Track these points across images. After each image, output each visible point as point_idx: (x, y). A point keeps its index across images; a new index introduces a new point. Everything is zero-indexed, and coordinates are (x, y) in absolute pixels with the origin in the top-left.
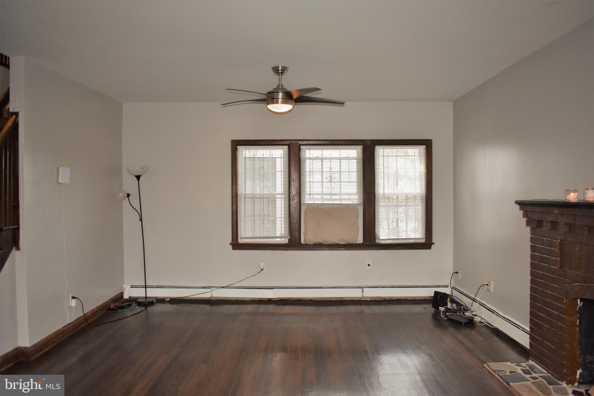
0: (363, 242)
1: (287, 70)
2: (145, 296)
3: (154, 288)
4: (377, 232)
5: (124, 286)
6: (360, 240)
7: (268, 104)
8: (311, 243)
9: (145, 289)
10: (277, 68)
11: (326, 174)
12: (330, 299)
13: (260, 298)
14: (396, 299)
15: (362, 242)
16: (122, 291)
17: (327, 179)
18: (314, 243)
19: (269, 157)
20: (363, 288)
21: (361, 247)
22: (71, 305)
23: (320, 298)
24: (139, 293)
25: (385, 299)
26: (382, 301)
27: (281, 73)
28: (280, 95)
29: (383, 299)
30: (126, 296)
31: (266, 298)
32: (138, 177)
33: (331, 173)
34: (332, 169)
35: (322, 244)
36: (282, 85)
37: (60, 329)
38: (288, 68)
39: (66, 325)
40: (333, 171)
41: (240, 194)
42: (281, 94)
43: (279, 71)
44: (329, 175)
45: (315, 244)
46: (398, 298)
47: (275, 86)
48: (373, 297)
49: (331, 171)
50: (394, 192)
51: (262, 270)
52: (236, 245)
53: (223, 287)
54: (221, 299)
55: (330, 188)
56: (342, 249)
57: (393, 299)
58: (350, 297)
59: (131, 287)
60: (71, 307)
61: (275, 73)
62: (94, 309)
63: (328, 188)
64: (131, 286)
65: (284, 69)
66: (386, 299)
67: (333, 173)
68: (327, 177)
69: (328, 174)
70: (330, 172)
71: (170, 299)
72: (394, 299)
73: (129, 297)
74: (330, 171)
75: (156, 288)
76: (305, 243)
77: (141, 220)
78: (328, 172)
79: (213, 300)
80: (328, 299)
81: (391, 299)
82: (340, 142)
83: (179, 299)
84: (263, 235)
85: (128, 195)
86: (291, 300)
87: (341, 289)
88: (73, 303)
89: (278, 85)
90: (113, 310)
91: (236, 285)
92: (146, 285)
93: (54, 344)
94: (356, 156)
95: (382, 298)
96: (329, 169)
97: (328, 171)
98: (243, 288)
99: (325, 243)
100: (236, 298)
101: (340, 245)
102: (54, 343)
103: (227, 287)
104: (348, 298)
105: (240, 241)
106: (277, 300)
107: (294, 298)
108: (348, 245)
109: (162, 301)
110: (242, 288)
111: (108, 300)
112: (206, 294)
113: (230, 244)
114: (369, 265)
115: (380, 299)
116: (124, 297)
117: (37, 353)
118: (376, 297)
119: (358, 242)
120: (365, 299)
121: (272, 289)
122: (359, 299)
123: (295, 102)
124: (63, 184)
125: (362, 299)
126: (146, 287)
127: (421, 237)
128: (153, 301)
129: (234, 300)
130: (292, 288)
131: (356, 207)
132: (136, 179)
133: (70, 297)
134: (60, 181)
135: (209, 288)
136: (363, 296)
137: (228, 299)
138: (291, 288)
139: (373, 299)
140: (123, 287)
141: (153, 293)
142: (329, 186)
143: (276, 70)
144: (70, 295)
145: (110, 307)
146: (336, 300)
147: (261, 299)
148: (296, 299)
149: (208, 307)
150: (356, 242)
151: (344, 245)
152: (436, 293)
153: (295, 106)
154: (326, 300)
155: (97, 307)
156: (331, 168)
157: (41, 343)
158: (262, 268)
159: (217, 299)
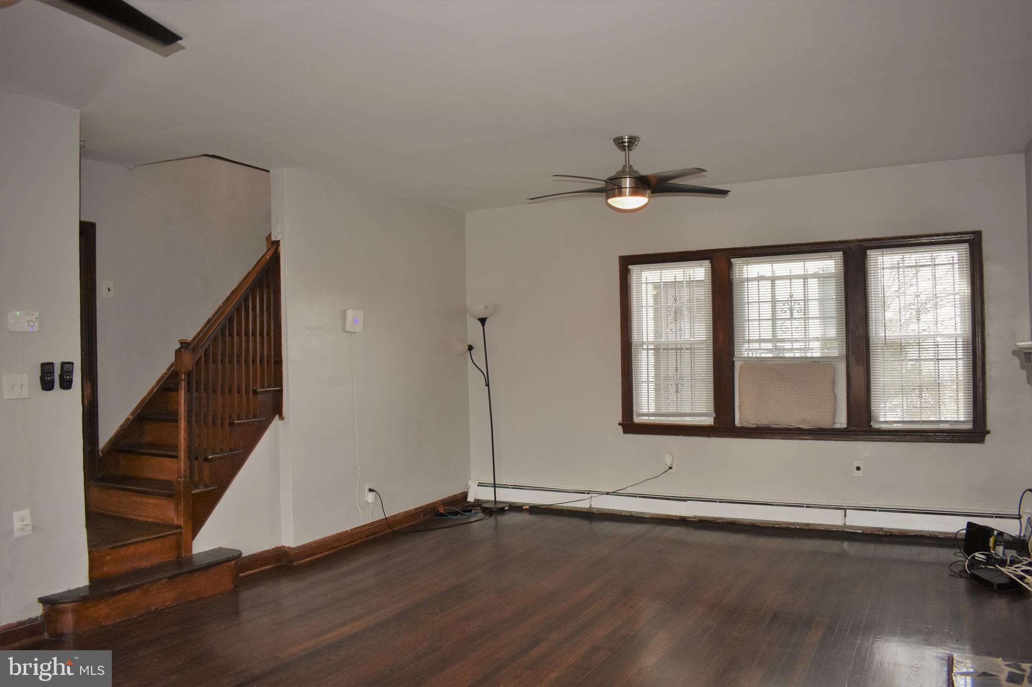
0: (848, 426)
1: (638, 141)
2: (494, 499)
3: (509, 488)
4: (875, 408)
5: (469, 483)
6: (841, 421)
7: (608, 198)
8: (751, 426)
9: (493, 488)
10: (619, 139)
11: (782, 304)
12: (788, 526)
13: (668, 515)
14: (913, 534)
15: (845, 426)
16: (466, 490)
17: (786, 313)
18: (755, 426)
19: (682, 281)
20: (845, 509)
21: (842, 434)
22: (366, 500)
23: (768, 522)
24: (486, 494)
25: (890, 532)
26: (885, 536)
27: (629, 146)
28: (627, 183)
29: (888, 534)
30: (471, 499)
31: (677, 516)
32: (483, 321)
33: (791, 303)
34: (794, 296)
35: (769, 427)
36: (630, 167)
37: (347, 531)
38: (639, 138)
39: (358, 527)
40: (796, 299)
41: (635, 343)
42: (629, 180)
43: (626, 144)
44: (788, 307)
45: (758, 427)
46: (917, 533)
47: (620, 169)
48: (867, 528)
49: (793, 299)
50: (913, 334)
51: (670, 468)
52: (630, 426)
53: (608, 494)
54: (607, 512)
55: (790, 329)
56: (807, 437)
57: (908, 534)
58: (825, 525)
59: (478, 485)
60: (368, 503)
61: (619, 147)
62: (410, 511)
63: (787, 329)
64: (479, 483)
65: (633, 140)
66: (893, 533)
67: (795, 303)
68: (784, 309)
69: (786, 304)
70: (789, 301)
71: (529, 507)
72: (910, 534)
73: (475, 500)
74: (790, 299)
75: (512, 488)
76: (740, 426)
77: (487, 385)
78: (787, 302)
79: (596, 514)
80: (784, 526)
81: (904, 534)
82: (799, 247)
83: (544, 507)
84: (677, 410)
85: (470, 348)
86: (719, 523)
87: (805, 509)
88: (370, 497)
89: (624, 166)
90: (442, 515)
91: (629, 491)
92: (495, 484)
93: (333, 550)
94: (833, 271)
95: (885, 530)
96: (789, 297)
97: (787, 299)
98: (640, 497)
99: (776, 426)
100: (630, 512)
101: (801, 431)
102: (333, 548)
103: (614, 493)
104: (820, 526)
105: (637, 420)
106: (696, 520)
107: (724, 520)
108: (819, 431)
109: (516, 508)
110: (636, 497)
111: (437, 501)
112: (582, 503)
113: (620, 424)
114: (858, 468)
115: (881, 533)
116: (468, 500)
117: (307, 557)
118: (874, 528)
119: (838, 426)
120: (852, 529)
121: (686, 501)
122: (840, 530)
123: (652, 193)
124: (353, 332)
125: (846, 530)
126: (495, 486)
127: (966, 419)
128: (504, 508)
129: (627, 515)
130: (719, 502)
131: (832, 363)
132: (479, 322)
133: (367, 489)
134: (347, 329)
135: (587, 493)
136: (845, 524)
137: (617, 513)
138: (716, 502)
139: (868, 532)
140: (467, 485)
141: (507, 496)
142: (788, 327)
143: (619, 142)
144: (366, 486)
145: (438, 511)
146: (798, 527)
147: (669, 517)
148: (726, 521)
149: (584, 524)
150: (833, 425)
151: (810, 430)
152: (970, 525)
153: (651, 199)
154: (780, 526)
155: (416, 509)
156: (791, 296)
157: (313, 545)
158: (669, 464)
159: (601, 512)
